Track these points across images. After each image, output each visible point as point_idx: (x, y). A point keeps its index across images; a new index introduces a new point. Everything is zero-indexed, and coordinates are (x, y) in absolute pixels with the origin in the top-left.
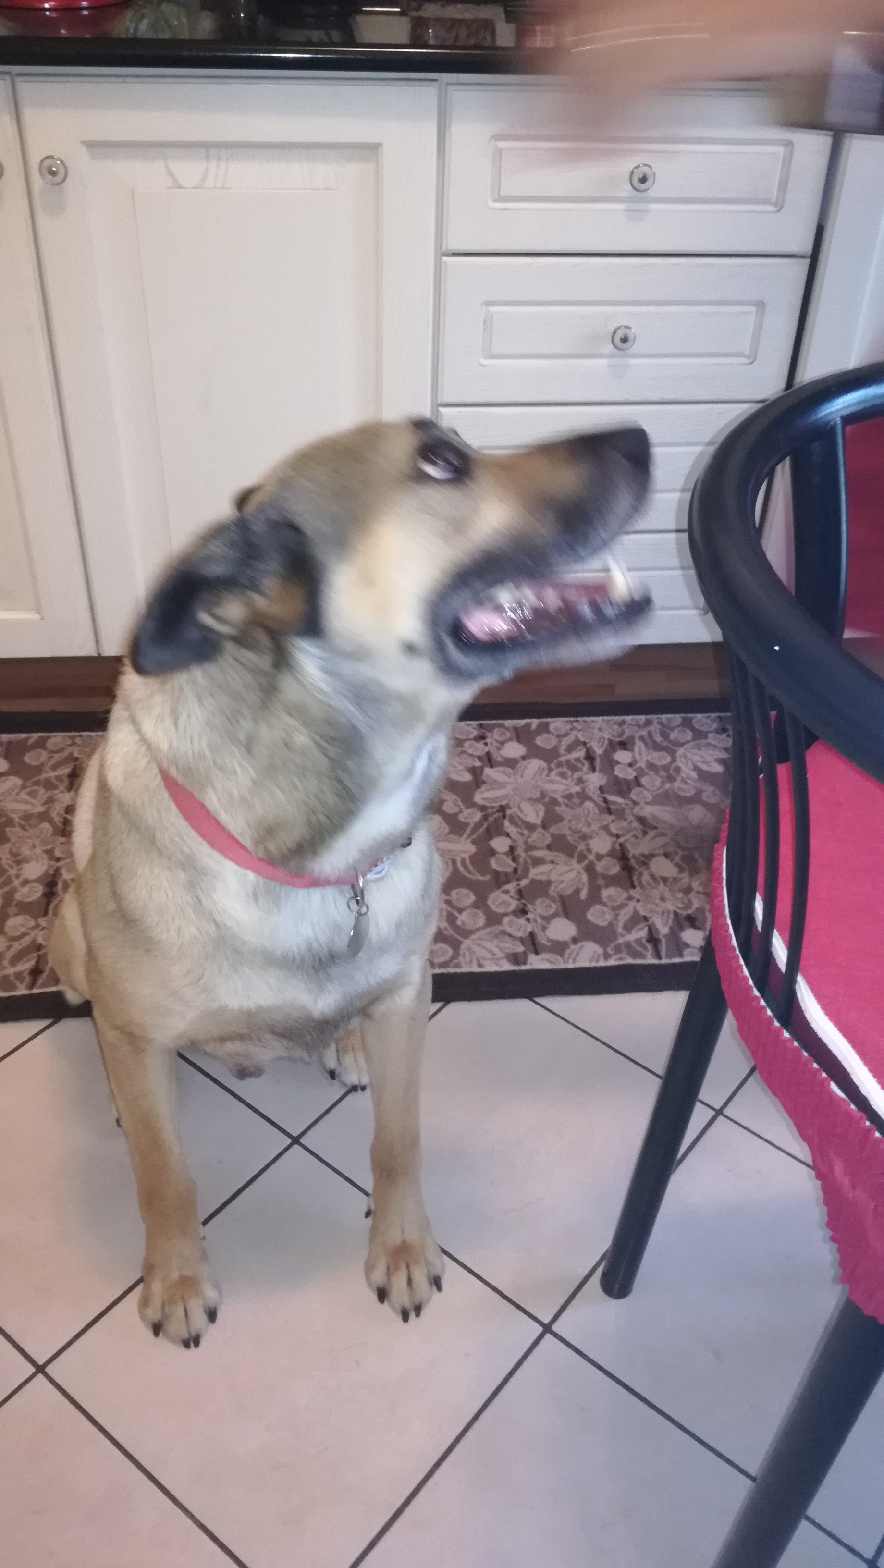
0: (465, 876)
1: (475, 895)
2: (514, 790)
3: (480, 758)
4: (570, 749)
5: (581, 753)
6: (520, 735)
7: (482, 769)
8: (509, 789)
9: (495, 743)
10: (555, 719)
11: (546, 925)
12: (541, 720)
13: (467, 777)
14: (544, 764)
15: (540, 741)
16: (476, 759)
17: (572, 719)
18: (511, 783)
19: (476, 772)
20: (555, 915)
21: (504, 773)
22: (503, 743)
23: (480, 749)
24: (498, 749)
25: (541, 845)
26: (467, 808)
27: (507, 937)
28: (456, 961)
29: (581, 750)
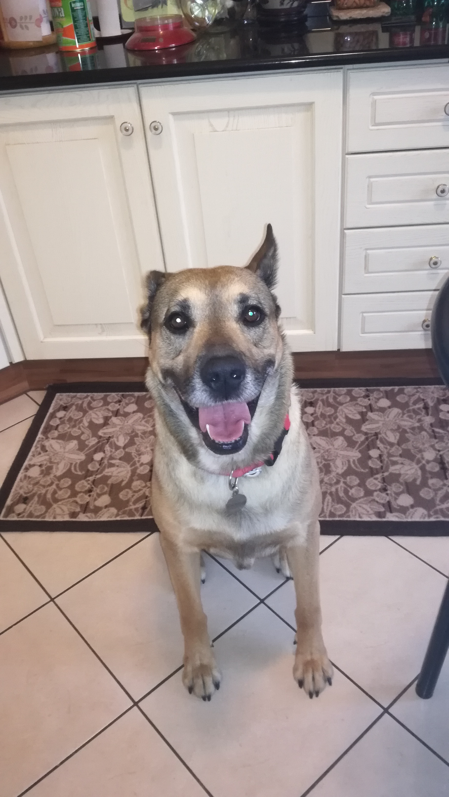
0: (354, 469)
1: (359, 480)
2: (383, 424)
3: (366, 407)
4: (415, 403)
5: (421, 405)
6: (388, 395)
7: (366, 413)
8: (380, 424)
9: (374, 399)
10: (408, 387)
11: (397, 497)
12: (400, 387)
13: (358, 417)
14: (400, 411)
15: (398, 398)
16: (364, 408)
17: (417, 387)
18: (382, 421)
19: (363, 415)
20: (402, 492)
21: (378, 415)
22: (378, 399)
23: (366, 402)
24: (376, 402)
25: (397, 454)
26: (358, 433)
27: (376, 503)
28: (348, 514)
29: (421, 403)
